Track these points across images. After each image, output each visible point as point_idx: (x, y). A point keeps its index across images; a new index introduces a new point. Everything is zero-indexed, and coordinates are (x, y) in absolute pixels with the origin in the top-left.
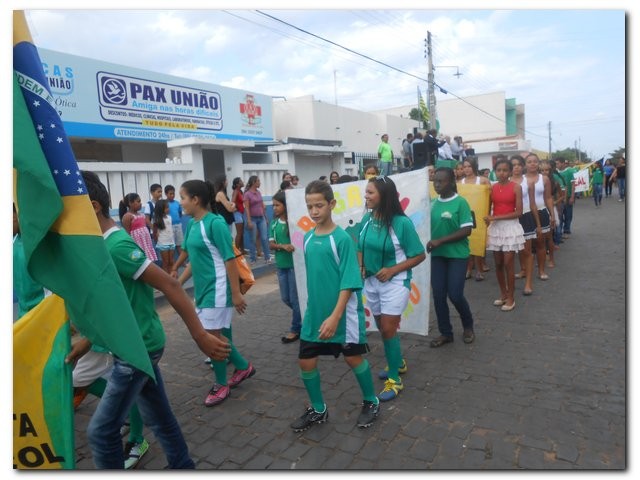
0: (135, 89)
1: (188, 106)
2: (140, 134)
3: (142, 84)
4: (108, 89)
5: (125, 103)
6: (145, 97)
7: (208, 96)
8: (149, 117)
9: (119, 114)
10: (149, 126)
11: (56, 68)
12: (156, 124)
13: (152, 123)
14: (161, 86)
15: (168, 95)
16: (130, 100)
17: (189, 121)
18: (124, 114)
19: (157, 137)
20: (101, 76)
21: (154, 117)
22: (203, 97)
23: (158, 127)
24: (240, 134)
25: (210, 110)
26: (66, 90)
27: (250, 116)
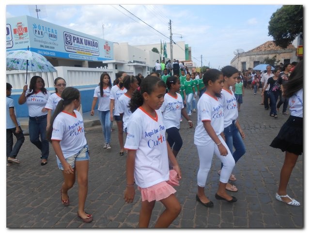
0: (74, 39)
1: (89, 46)
2: (76, 57)
3: (76, 37)
4: (67, 39)
5: (71, 44)
6: (77, 42)
7: (95, 42)
8: (78, 50)
9: (70, 48)
11: (52, 30)
13: (79, 53)
14: (81, 38)
15: (83, 41)
16: (73, 43)
17: (89, 52)
18: (71, 49)
19: (80, 58)
20: (65, 33)
22: (93, 42)
23: (81, 54)
24: (104, 57)
25: (95, 48)
26: (55, 39)
27: (107, 50)
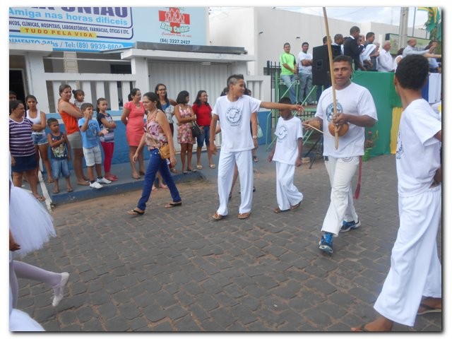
8: (29, 24)
10: (30, 34)
12: (39, 31)
13: (33, 31)
17: (83, 29)
21: (36, 25)
